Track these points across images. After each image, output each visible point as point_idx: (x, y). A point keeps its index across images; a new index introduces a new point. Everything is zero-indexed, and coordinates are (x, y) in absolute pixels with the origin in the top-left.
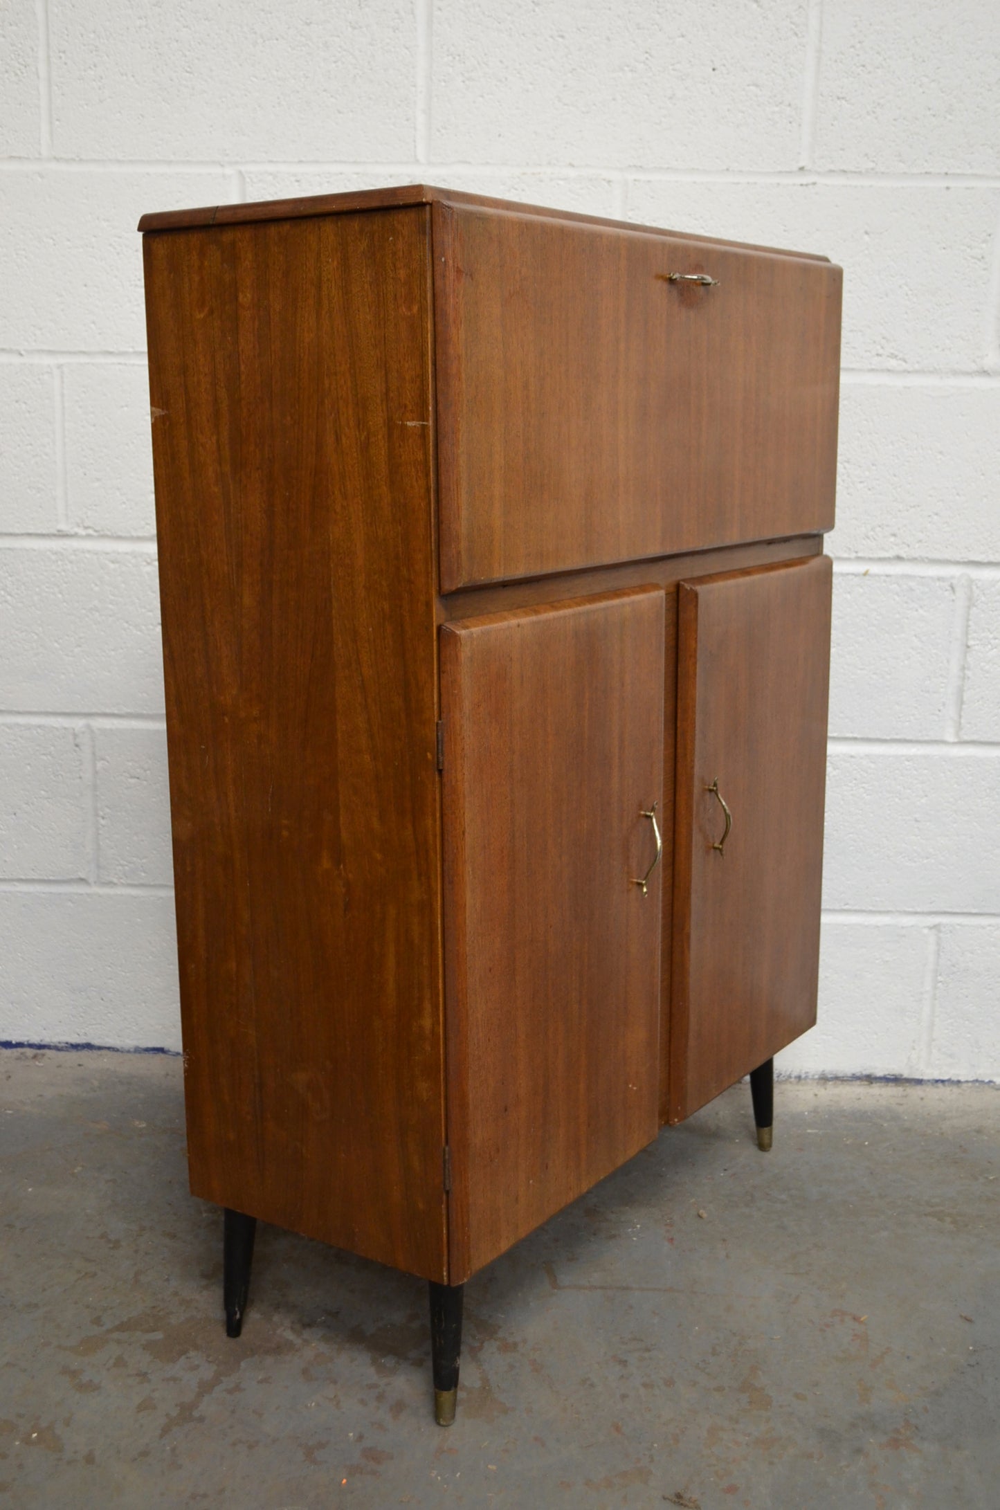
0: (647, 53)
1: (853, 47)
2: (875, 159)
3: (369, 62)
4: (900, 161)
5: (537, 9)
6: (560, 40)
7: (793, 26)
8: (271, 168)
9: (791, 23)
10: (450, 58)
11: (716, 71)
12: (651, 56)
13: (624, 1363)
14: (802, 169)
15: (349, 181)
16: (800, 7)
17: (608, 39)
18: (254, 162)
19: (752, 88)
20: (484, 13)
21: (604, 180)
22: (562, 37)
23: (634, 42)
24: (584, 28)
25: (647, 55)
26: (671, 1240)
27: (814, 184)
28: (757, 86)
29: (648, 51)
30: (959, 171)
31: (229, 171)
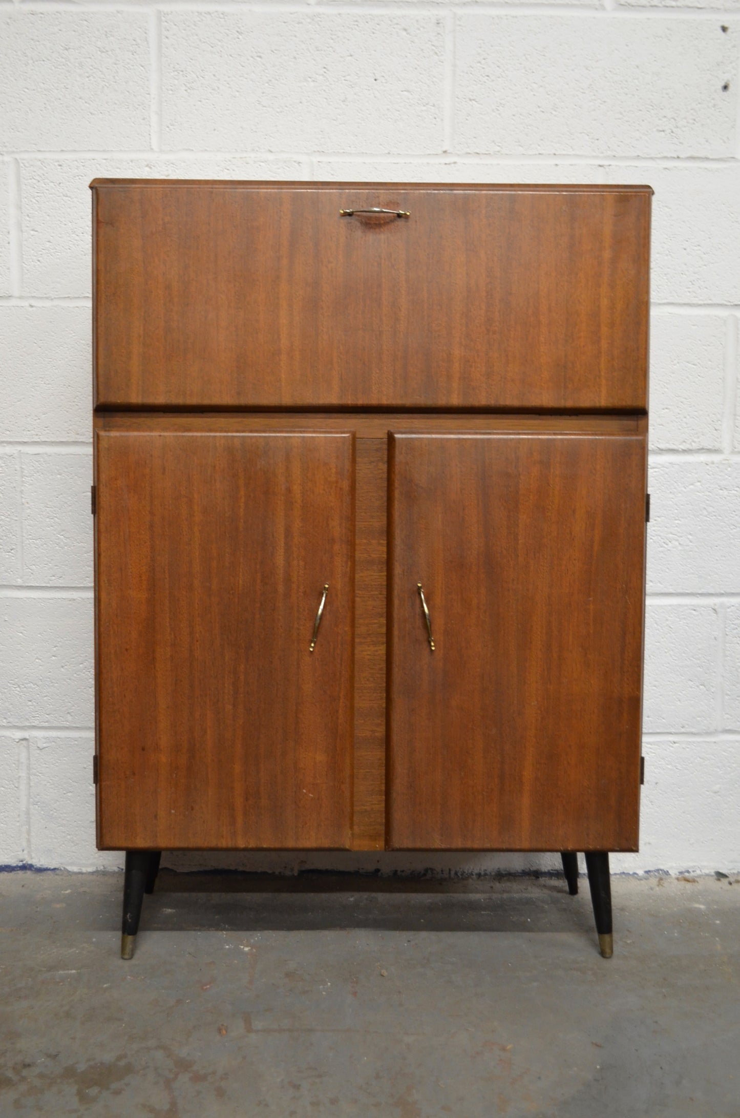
0: (325, 68)
1: (480, 62)
2: (500, 144)
3: (114, 77)
4: (520, 146)
5: (240, 37)
6: (259, 59)
7: (434, 48)
8: (40, 156)
9: (433, 45)
10: (176, 73)
11: (377, 81)
12: (328, 70)
13: (297, 1087)
14: (445, 152)
15: (100, 165)
16: (439, 34)
17: (295, 58)
18: (27, 151)
19: (405, 93)
20: (200, 40)
21: (295, 162)
22: (260, 57)
23: (315, 60)
24: (276, 50)
25: (325, 70)
26: (355, 994)
27: (455, 163)
28: (408, 91)
29: (326, 67)
30: (564, 152)
31: (6, 158)
